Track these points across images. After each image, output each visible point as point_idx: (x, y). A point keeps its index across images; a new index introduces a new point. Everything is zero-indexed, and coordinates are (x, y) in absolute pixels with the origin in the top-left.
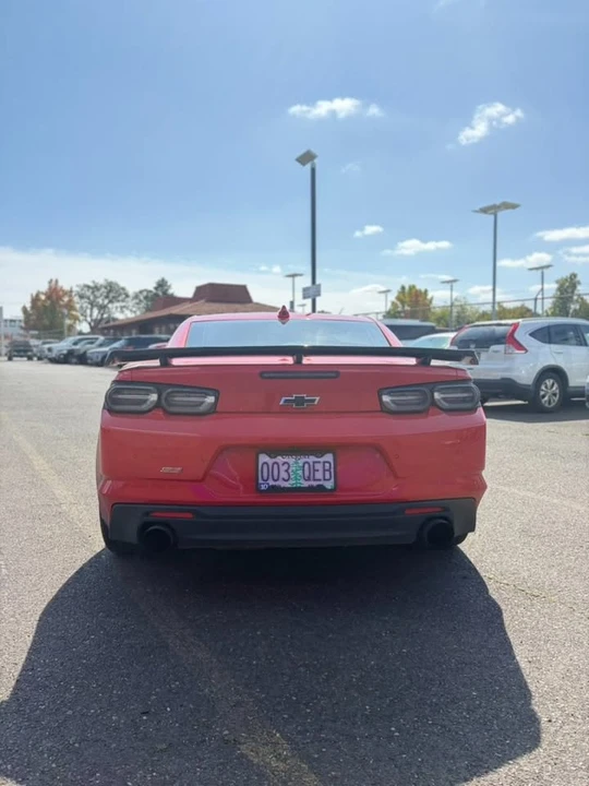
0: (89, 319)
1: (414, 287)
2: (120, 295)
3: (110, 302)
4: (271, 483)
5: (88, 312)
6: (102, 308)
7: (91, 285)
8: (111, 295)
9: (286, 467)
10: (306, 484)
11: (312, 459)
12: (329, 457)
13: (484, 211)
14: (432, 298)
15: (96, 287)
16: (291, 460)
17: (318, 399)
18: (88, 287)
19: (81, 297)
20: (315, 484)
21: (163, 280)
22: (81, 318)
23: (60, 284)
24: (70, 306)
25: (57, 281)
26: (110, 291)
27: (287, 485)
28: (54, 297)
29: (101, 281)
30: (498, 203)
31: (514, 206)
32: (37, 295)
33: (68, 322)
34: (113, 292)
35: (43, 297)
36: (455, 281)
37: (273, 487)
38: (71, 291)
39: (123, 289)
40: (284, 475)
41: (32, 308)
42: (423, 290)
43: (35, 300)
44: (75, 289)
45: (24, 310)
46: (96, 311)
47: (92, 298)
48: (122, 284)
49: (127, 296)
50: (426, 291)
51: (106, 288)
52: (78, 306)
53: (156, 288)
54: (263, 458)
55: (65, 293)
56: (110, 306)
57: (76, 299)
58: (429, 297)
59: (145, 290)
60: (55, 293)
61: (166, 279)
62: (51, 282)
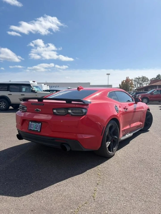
0: (137, 87)
2: (146, 80)
3: (143, 82)
4: (30, 128)
5: (137, 85)
6: (141, 84)
7: (138, 78)
8: (143, 80)
9: (33, 125)
10: (35, 129)
11: (38, 124)
12: (40, 124)
15: (139, 78)
16: (34, 124)
17: (40, 110)
18: (137, 78)
19: (135, 81)
20: (37, 130)
21: (159, 75)
22: (135, 87)
23: (129, 78)
24: (132, 84)
25: (128, 77)
26: (143, 79)
27: (32, 129)
28: (127, 82)
29: (141, 77)
32: (123, 81)
33: (131, 88)
34: (144, 79)
35: (125, 82)
37: (30, 129)
38: (132, 80)
39: (147, 78)
40: (32, 127)
41: (122, 85)
43: (122, 83)
44: (133, 79)
45: (120, 85)
46: (139, 85)
47: (138, 81)
48: (147, 77)
49: (148, 80)
51: (142, 78)
52: (134, 84)
53: (156, 77)
54: (30, 123)
55: (130, 80)
56: (143, 83)
57: (133, 82)
59: (154, 78)
60: (127, 80)
61: (160, 74)
62: (127, 77)
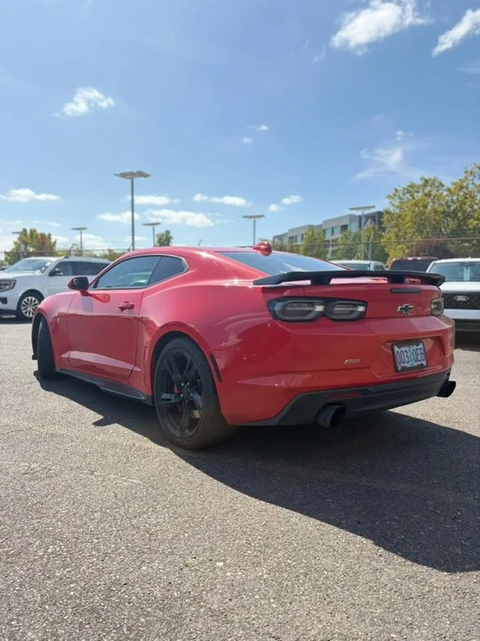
1: (35, 231)
9: (405, 354)
10: (416, 364)
11: (415, 347)
12: (421, 346)
13: (124, 175)
14: (55, 242)
16: (407, 349)
20: (419, 363)
27: (408, 365)
30: (135, 171)
31: (146, 176)
36: (84, 229)
37: (403, 367)
40: (406, 359)
42: (47, 234)
50: (50, 235)
54: (396, 349)
58: (52, 241)
